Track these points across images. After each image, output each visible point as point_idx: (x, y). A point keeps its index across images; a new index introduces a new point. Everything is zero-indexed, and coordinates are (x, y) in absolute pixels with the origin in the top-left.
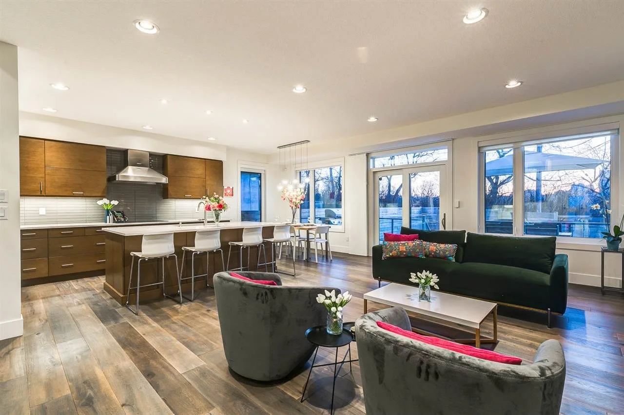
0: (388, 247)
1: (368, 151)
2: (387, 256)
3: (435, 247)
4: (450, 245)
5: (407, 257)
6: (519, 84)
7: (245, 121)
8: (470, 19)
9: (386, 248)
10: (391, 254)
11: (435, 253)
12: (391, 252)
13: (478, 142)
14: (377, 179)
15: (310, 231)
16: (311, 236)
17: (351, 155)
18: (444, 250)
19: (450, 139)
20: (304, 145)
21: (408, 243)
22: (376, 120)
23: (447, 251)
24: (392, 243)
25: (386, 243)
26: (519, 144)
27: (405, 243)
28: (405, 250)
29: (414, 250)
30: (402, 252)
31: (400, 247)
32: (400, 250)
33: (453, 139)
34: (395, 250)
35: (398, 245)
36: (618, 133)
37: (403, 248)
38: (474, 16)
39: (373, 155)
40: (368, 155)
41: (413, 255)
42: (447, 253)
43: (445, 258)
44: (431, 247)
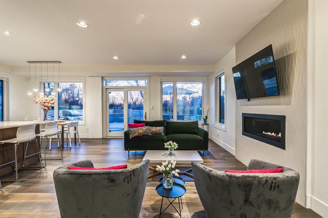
0: (133, 131)
1: (103, 75)
2: (133, 136)
3: (155, 129)
4: (161, 127)
5: (143, 135)
6: (186, 57)
7: (7, 33)
8: (194, 24)
9: (132, 132)
10: (135, 135)
11: (155, 132)
12: (135, 134)
13: (161, 79)
14: (108, 93)
15: (65, 126)
16: (65, 129)
17: (90, 76)
18: (159, 130)
19: (148, 76)
20: (57, 65)
21: (143, 128)
22: (118, 58)
23: (161, 130)
24: (135, 129)
25: (131, 129)
26: (175, 83)
27: (141, 128)
28: (142, 132)
29: (146, 131)
30: (140, 133)
31: (139, 130)
32: (140, 132)
33: (150, 76)
34: (137, 132)
35: (138, 129)
36: (204, 83)
37: (141, 131)
38: (195, 23)
39: (106, 78)
40: (102, 78)
41: (146, 134)
42: (161, 131)
43: (160, 134)
44: (153, 129)
